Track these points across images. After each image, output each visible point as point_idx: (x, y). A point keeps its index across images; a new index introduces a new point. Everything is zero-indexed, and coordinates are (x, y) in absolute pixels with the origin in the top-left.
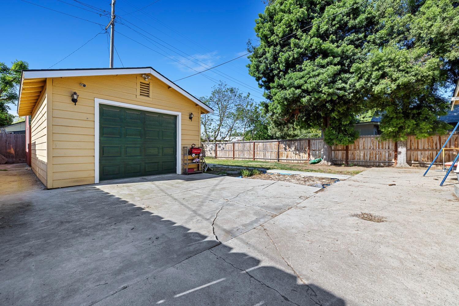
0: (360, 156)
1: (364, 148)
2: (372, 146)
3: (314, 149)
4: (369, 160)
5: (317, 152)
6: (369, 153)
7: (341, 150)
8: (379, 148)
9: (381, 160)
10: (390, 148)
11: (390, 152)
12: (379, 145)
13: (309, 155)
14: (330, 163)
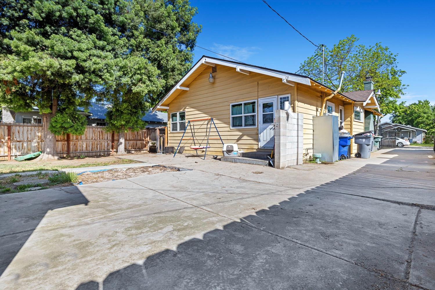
0: (83, 147)
1: (86, 139)
2: (94, 137)
3: (18, 140)
4: (92, 150)
5: (25, 145)
6: (91, 144)
7: (61, 141)
8: (100, 139)
9: (101, 149)
10: (108, 139)
11: (108, 142)
12: (99, 136)
13: (10, 148)
14: (56, 158)
